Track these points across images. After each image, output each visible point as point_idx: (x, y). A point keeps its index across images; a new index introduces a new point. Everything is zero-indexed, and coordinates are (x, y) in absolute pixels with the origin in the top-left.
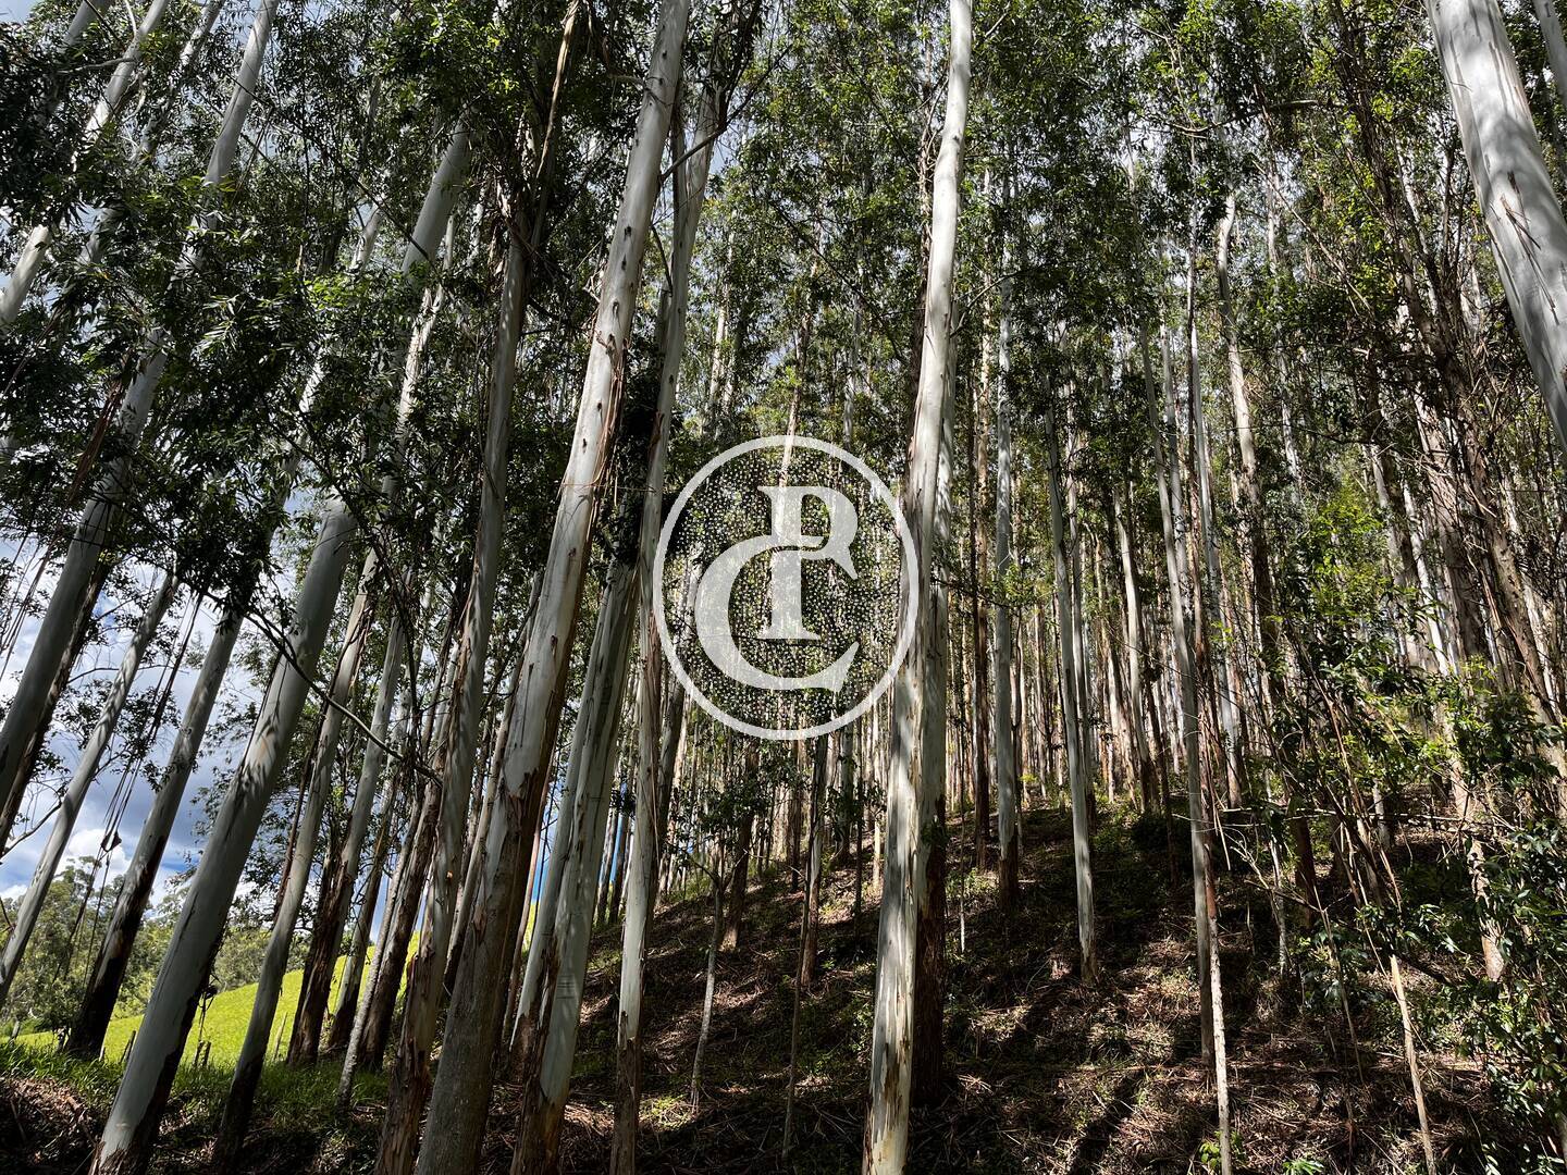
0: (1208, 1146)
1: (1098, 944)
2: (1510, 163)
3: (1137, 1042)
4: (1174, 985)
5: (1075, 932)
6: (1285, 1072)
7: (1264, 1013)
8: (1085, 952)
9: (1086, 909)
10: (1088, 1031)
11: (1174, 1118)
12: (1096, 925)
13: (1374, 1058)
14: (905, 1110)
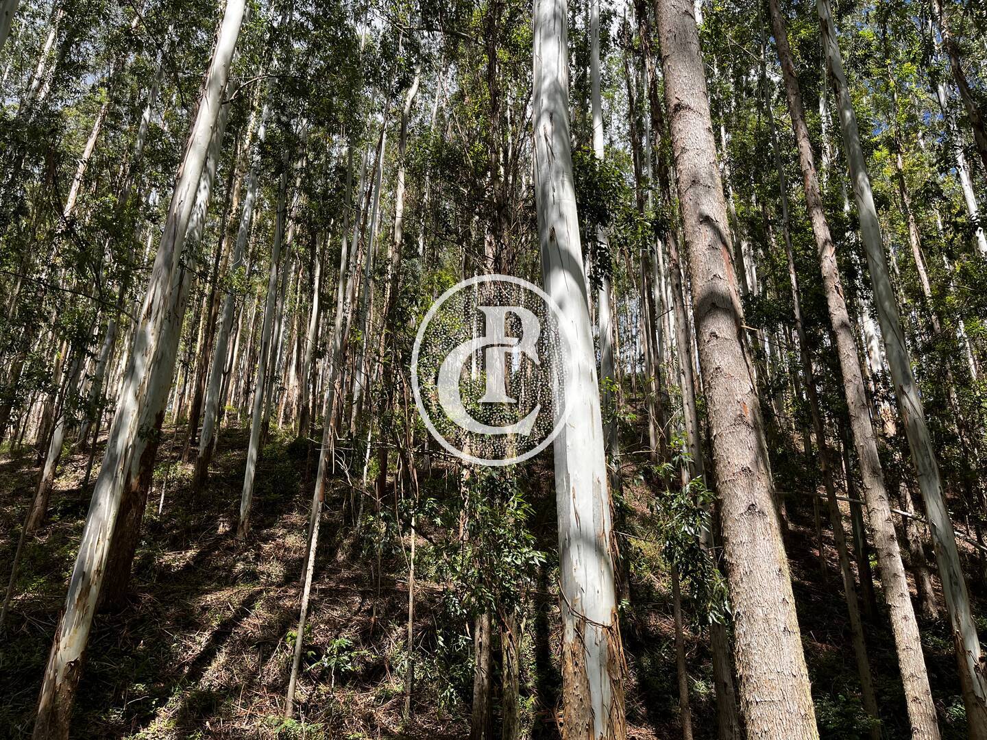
0: (292, 632)
1: (252, 514)
2: (552, 106)
3: (263, 573)
4: (292, 540)
5: (238, 505)
6: (345, 590)
7: (341, 557)
8: (242, 518)
9: (248, 492)
10: (234, 566)
11: (275, 617)
12: (253, 501)
13: (394, 583)
14: (90, 615)
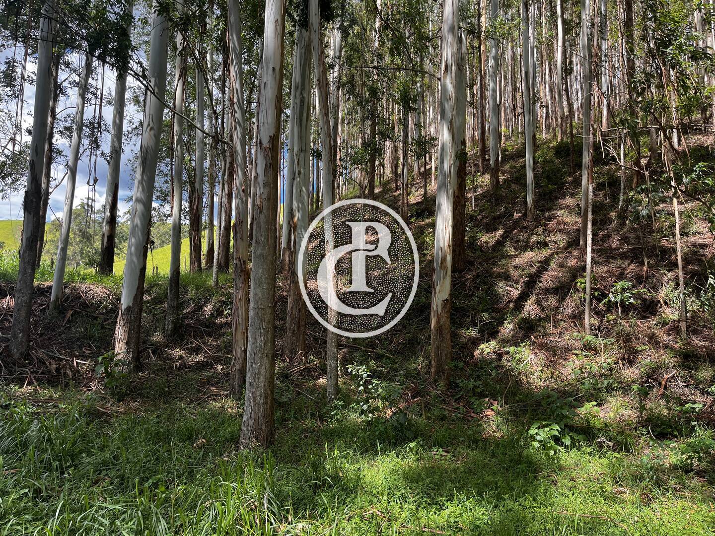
0: (581, 279)
3: (551, 241)
5: (525, 197)
6: (617, 249)
8: (529, 206)
9: (530, 187)
12: (535, 194)
14: (449, 273)
